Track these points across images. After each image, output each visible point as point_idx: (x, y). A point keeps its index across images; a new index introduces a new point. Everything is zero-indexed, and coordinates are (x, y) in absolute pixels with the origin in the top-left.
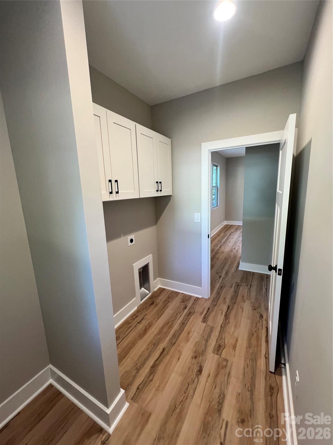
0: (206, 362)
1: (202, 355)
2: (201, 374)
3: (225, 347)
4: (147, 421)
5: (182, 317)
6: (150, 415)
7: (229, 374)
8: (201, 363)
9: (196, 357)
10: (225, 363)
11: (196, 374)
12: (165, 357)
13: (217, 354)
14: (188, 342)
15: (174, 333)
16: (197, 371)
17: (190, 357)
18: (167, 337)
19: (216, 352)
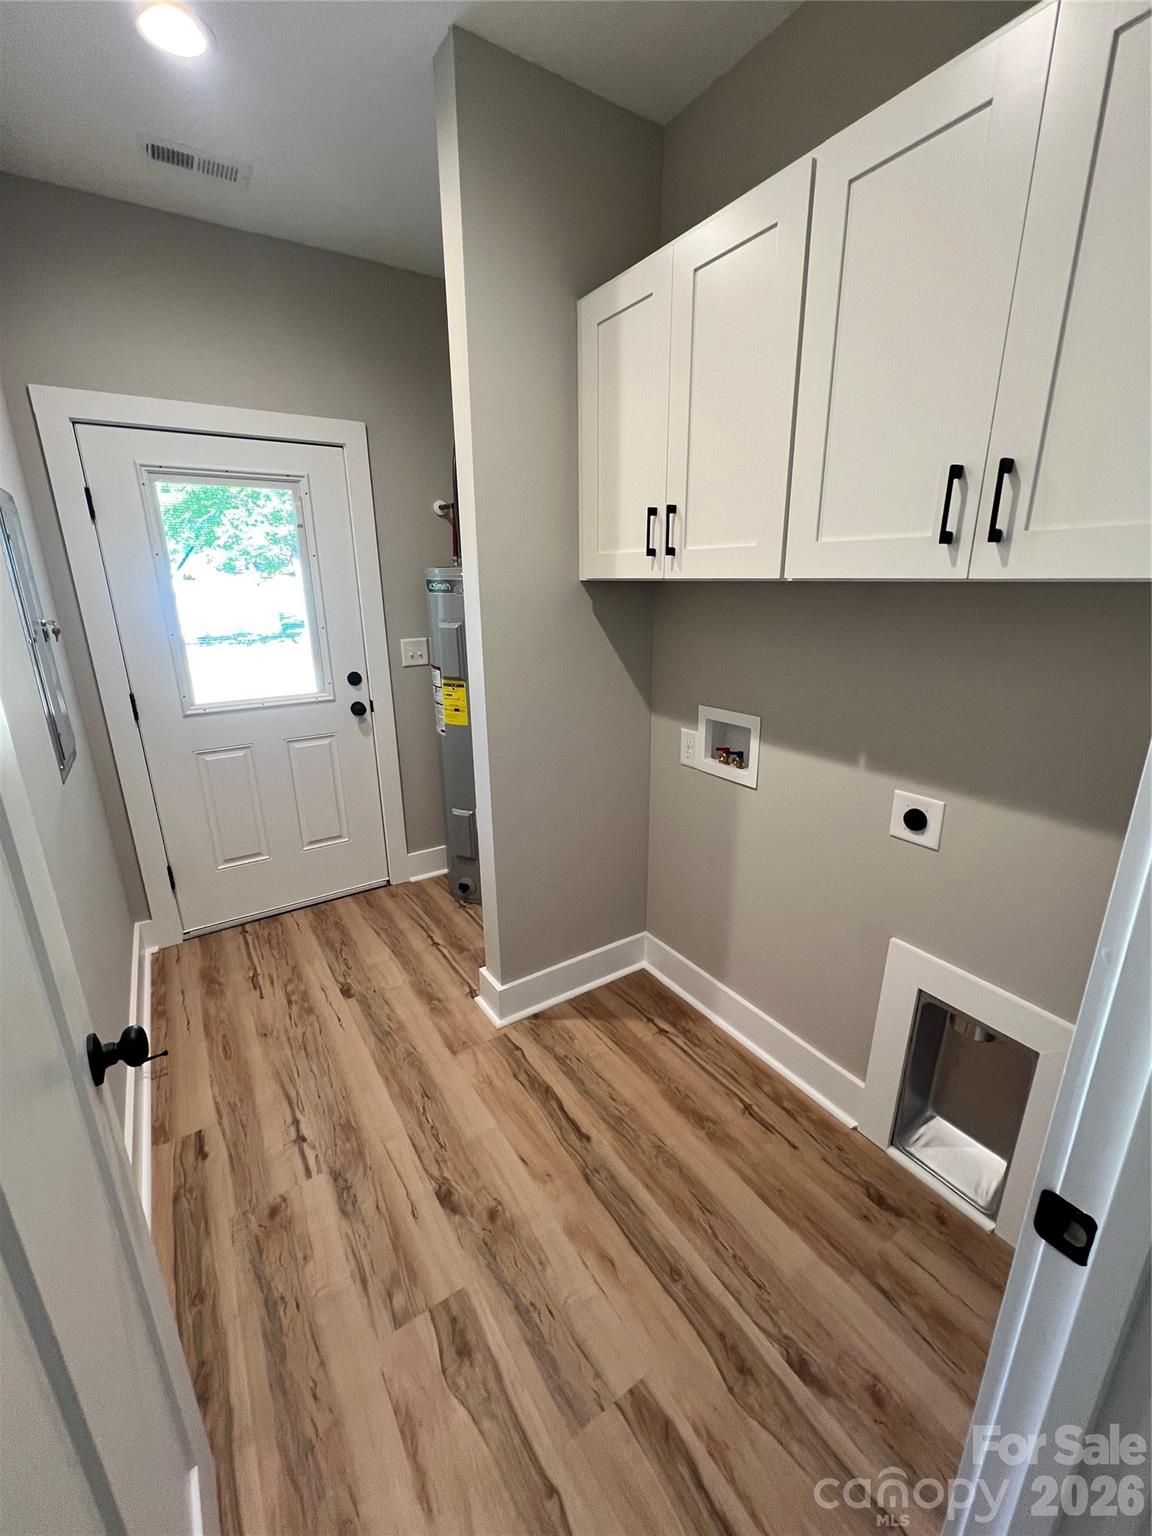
0: (452, 1237)
1: (484, 1240)
2: (437, 1194)
3: (444, 1371)
4: (450, 1046)
5: (728, 1301)
6: (454, 1053)
7: (364, 1282)
8: (463, 1215)
9: (493, 1215)
10: (399, 1300)
11: (448, 1180)
12: (557, 1130)
13: (445, 1303)
14: (564, 1230)
15: (640, 1204)
16: (452, 1190)
17: (506, 1198)
18: (631, 1169)
19: (455, 1309)
